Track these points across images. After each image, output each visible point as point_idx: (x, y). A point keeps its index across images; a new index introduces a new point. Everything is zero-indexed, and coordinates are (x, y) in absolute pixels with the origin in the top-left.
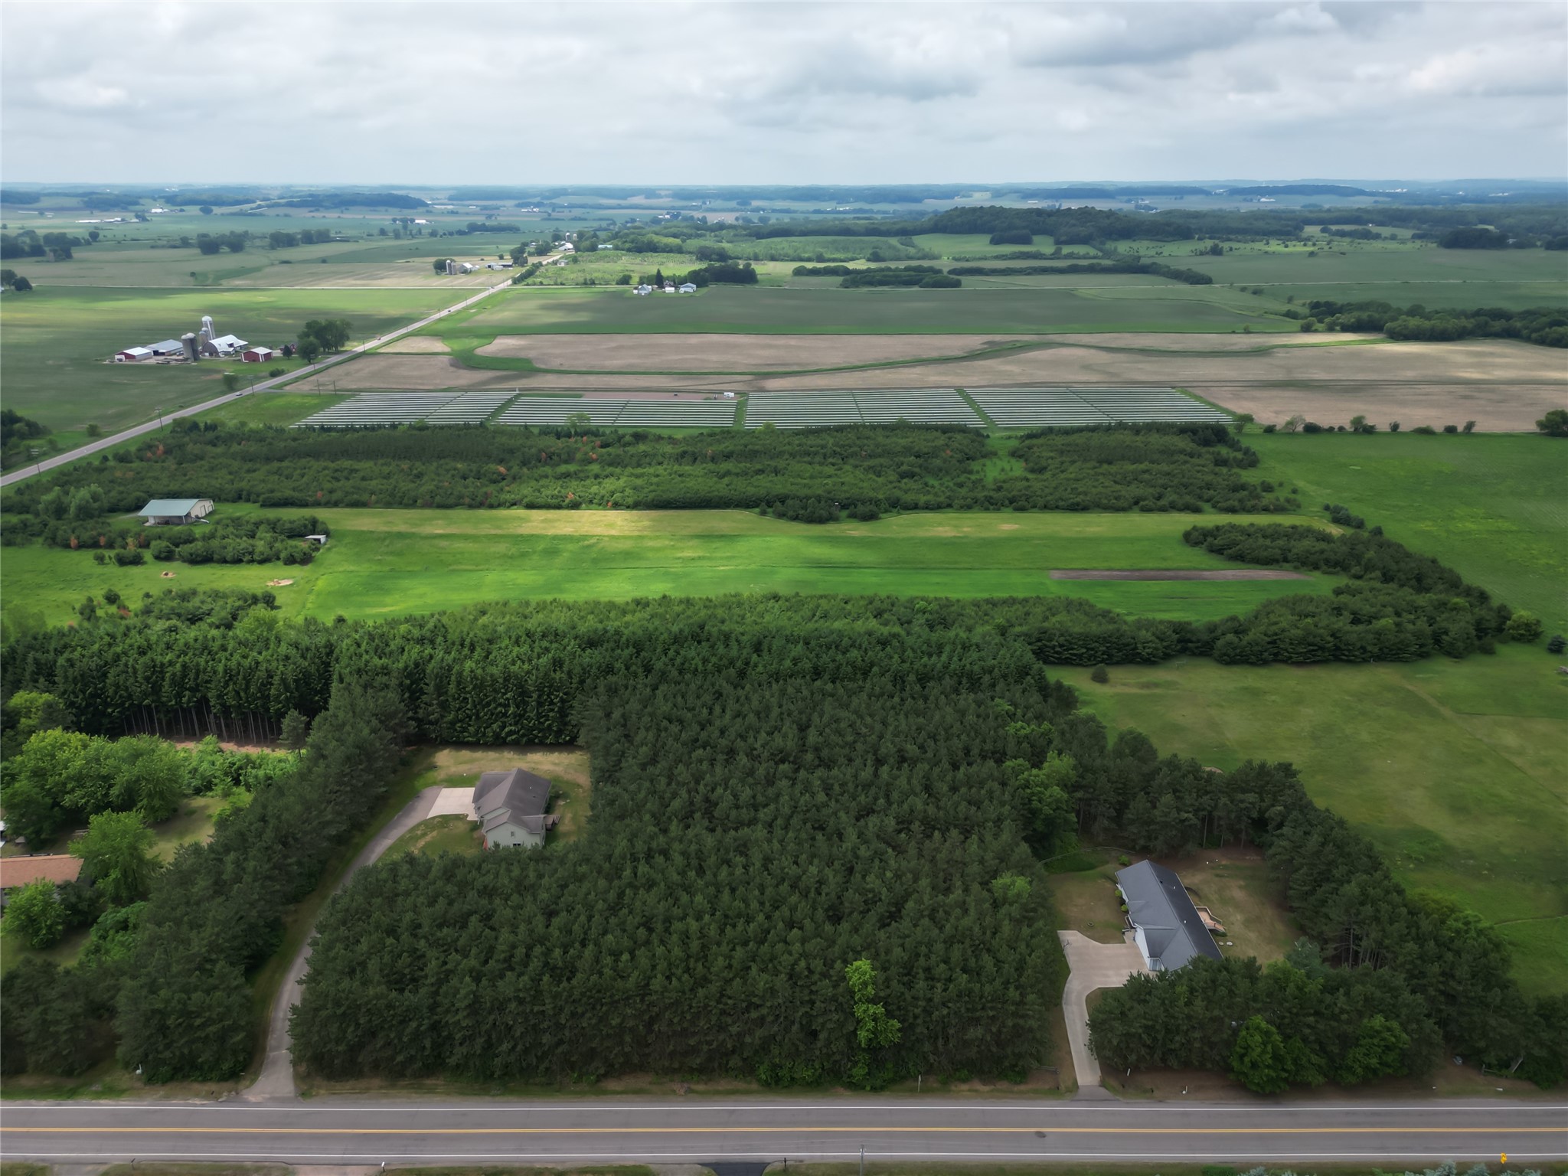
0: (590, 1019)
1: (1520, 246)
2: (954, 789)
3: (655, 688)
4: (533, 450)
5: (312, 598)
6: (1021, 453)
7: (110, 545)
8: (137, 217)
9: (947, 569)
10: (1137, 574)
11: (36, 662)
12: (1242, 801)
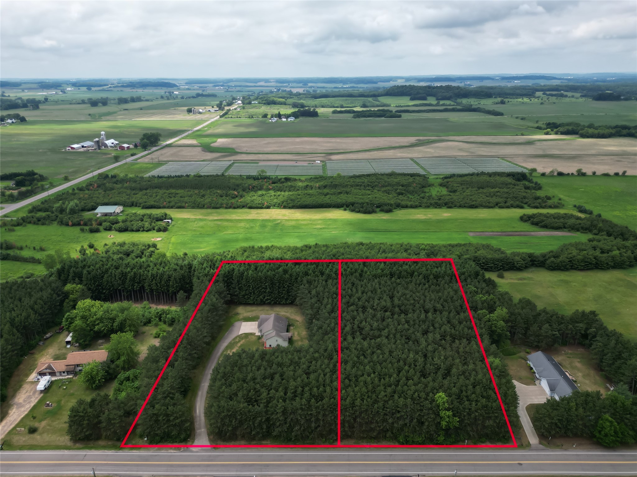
0: (331, 417)
1: (626, 99)
2: (460, 323)
3: (326, 281)
4: (246, 185)
5: (171, 245)
6: (444, 184)
7: (85, 224)
8: (62, 92)
9: (426, 232)
10: (504, 233)
11: (74, 272)
12: (577, 327)
